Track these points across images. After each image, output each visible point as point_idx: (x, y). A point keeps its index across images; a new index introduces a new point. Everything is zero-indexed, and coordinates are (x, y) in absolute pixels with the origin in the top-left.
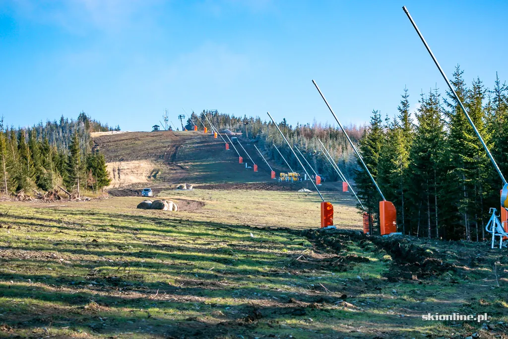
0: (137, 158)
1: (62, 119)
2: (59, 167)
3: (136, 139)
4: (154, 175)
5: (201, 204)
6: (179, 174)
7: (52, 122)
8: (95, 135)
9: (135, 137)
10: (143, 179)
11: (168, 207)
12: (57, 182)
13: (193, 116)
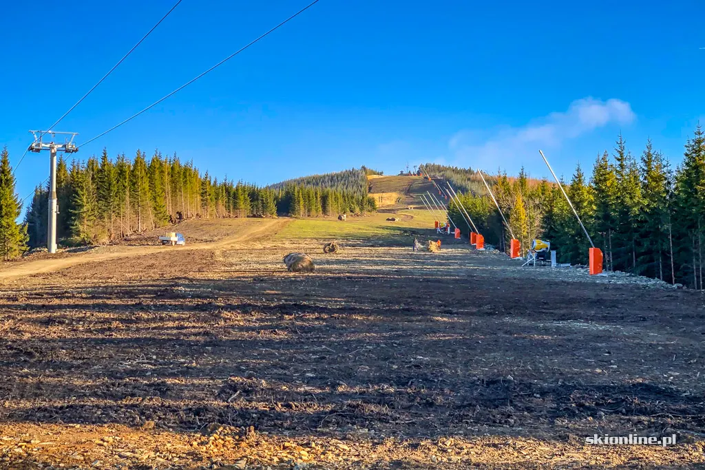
0: (391, 191)
1: (353, 169)
2: (358, 204)
3: (391, 181)
4: (398, 200)
5: (412, 217)
6: (411, 200)
7: (348, 170)
8: (370, 177)
9: (390, 179)
10: (393, 203)
11: (397, 220)
12: (357, 210)
13: (422, 166)
